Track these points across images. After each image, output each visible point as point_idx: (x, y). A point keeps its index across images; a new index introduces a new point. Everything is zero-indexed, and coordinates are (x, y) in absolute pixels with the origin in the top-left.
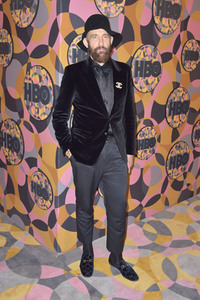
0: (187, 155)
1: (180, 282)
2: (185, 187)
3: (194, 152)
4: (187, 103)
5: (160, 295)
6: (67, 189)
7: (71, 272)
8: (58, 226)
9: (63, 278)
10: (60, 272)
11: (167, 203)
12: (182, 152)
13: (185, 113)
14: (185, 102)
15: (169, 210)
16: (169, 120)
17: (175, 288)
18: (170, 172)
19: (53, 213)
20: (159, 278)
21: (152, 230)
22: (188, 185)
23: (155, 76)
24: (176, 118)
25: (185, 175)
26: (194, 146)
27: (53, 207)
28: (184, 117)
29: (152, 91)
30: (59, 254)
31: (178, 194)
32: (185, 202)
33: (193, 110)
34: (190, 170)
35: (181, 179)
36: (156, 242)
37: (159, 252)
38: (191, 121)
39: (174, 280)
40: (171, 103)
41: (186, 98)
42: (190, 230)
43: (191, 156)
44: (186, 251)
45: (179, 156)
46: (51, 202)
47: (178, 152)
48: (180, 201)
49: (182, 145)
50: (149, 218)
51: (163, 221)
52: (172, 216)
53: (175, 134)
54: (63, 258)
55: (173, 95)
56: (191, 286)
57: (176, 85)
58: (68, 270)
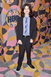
0: (46, 27)
1: (45, 68)
2: (46, 38)
3: (48, 26)
4: (45, 10)
5: (39, 73)
6: (7, 41)
7: (10, 68)
8: (5, 54)
9: (7, 71)
10: (6, 69)
11: (40, 43)
12: (44, 27)
13: (44, 14)
14: (44, 10)
15: (41, 45)
16: (39, 16)
17: (44, 71)
18: (40, 33)
19: (3, 49)
20: (38, 68)
21: (36, 52)
22: (47, 37)
23: (33, 2)
24: (41, 16)
25: (46, 34)
26: (48, 24)
27: (2, 48)
28: (44, 15)
29: (33, 7)
30: (6, 63)
31: (44, 40)
32: (46, 43)
33: (47, 13)
34: (47, 32)
35: (44, 35)
36: (37, 56)
37: (38, 59)
38: (46, 16)
39: (43, 68)
40: (39, 11)
41: (44, 9)
42: (48, 52)
43: (47, 28)
44: (47, 58)
45: (43, 28)
46: (2, 46)
47: (43, 27)
48: (45, 42)
49: (44, 24)
50: (35, 49)
51: (39, 49)
52: (42, 47)
53: (41, 21)
54: (7, 64)
55: (40, 8)
56: (48, 69)
57: (41, 5)
58: (9, 68)
